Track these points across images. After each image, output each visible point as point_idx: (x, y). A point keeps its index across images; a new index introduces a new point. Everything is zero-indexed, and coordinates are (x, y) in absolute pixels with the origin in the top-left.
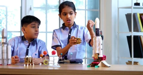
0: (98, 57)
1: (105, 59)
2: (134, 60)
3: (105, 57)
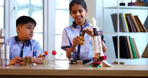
0: (100, 57)
1: (105, 59)
3: (106, 57)
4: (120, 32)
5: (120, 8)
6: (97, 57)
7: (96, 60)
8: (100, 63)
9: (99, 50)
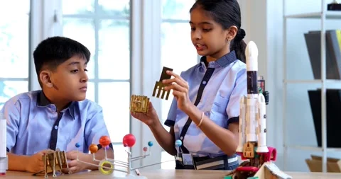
0: (256, 153)
1: (273, 159)
2: (327, 153)
3: (274, 152)
4: (328, 78)
5: (328, 17)
6: (248, 152)
7: (248, 160)
8: (257, 170)
9: (256, 134)
